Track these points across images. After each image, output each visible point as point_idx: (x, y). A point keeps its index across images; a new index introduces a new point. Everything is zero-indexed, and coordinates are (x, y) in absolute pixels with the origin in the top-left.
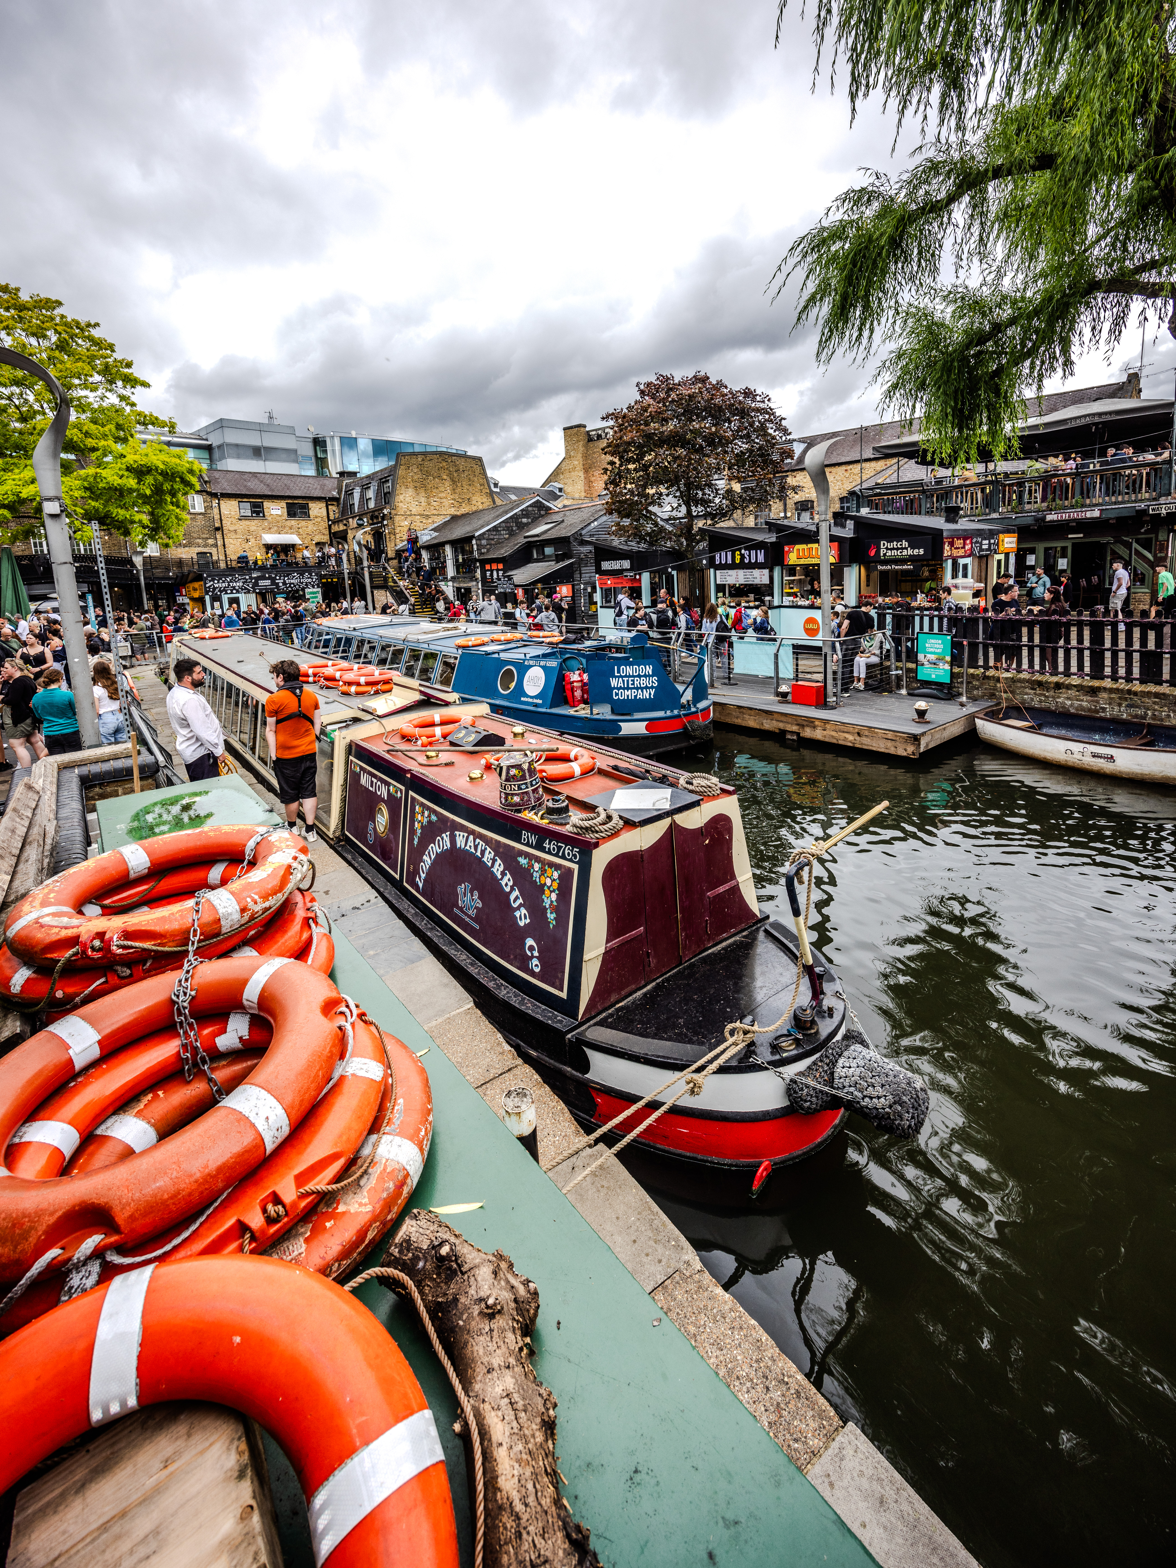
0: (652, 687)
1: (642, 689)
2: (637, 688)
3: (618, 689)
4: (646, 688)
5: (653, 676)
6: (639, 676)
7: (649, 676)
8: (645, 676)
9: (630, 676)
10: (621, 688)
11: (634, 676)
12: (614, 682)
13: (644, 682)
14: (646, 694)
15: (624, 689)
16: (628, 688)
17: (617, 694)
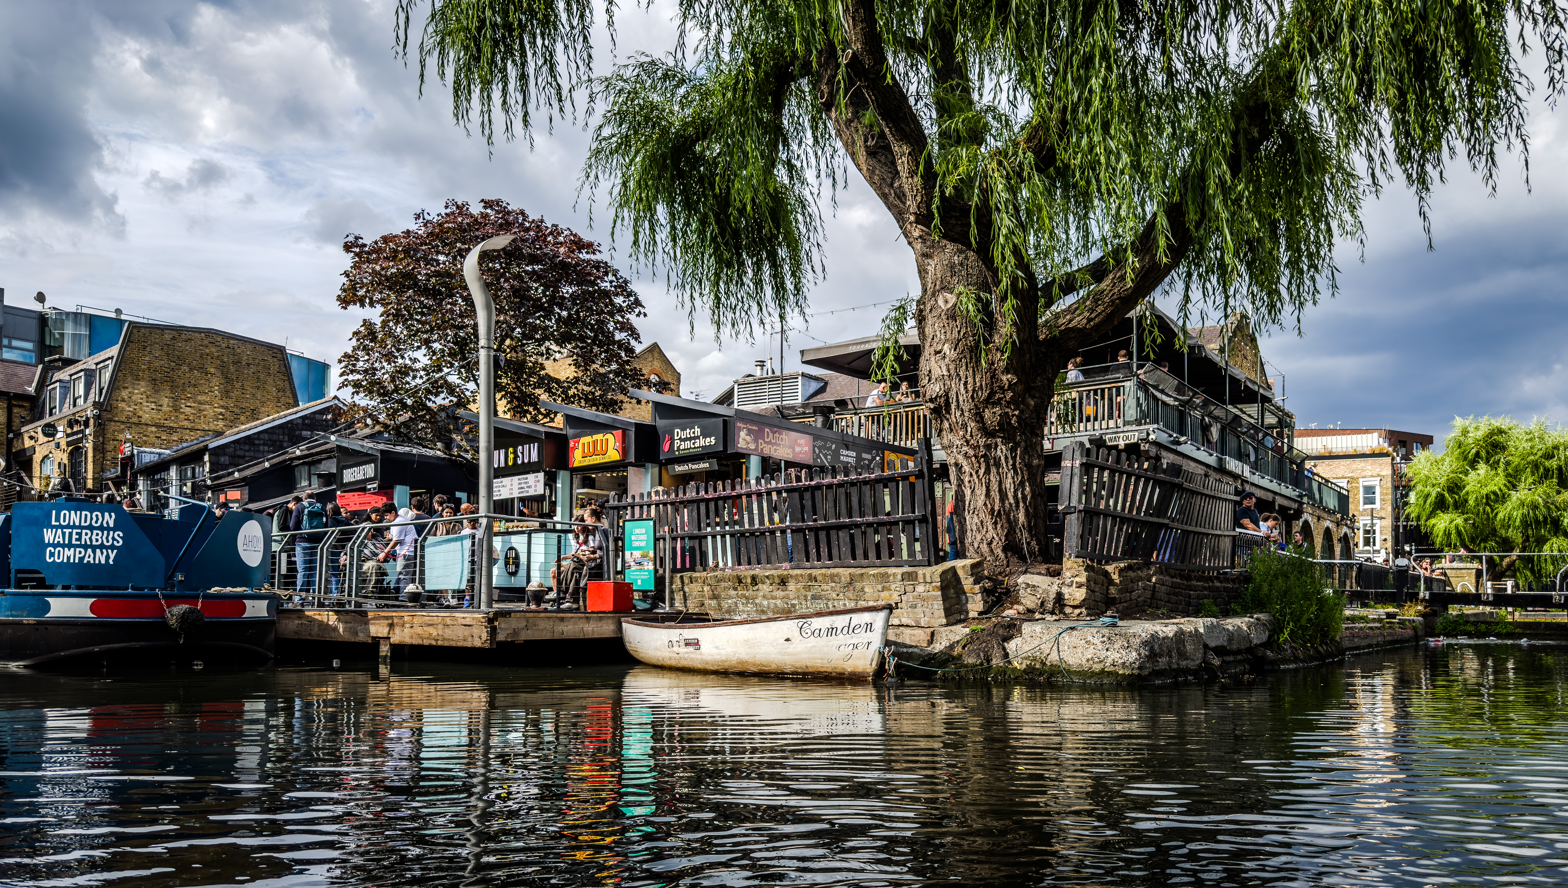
0: (112, 547)
1: (94, 548)
2: (85, 547)
3: (55, 546)
4: (102, 547)
5: (114, 530)
6: (91, 528)
7: (108, 529)
8: (101, 528)
9: (74, 527)
10: (59, 545)
11: (81, 527)
12: (49, 536)
13: (98, 537)
14: (100, 557)
15: (63, 546)
16: (70, 546)
17: (52, 555)
